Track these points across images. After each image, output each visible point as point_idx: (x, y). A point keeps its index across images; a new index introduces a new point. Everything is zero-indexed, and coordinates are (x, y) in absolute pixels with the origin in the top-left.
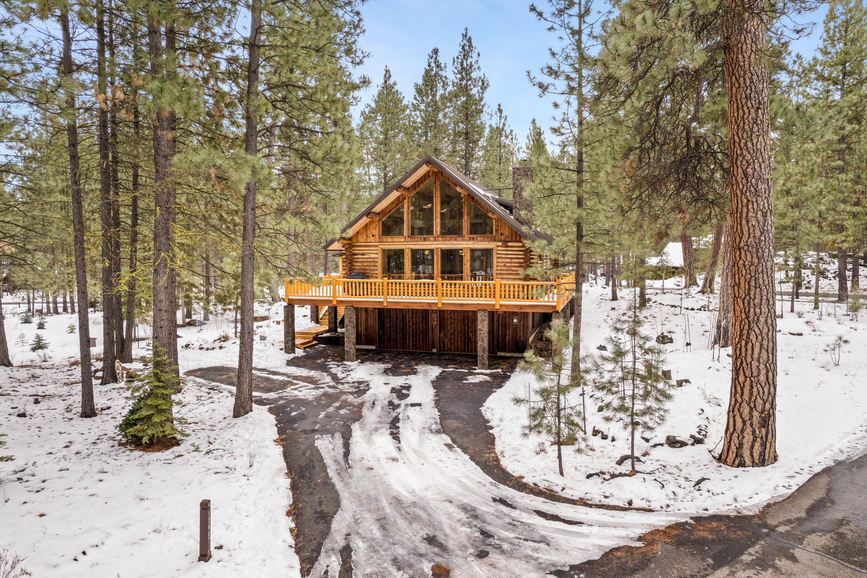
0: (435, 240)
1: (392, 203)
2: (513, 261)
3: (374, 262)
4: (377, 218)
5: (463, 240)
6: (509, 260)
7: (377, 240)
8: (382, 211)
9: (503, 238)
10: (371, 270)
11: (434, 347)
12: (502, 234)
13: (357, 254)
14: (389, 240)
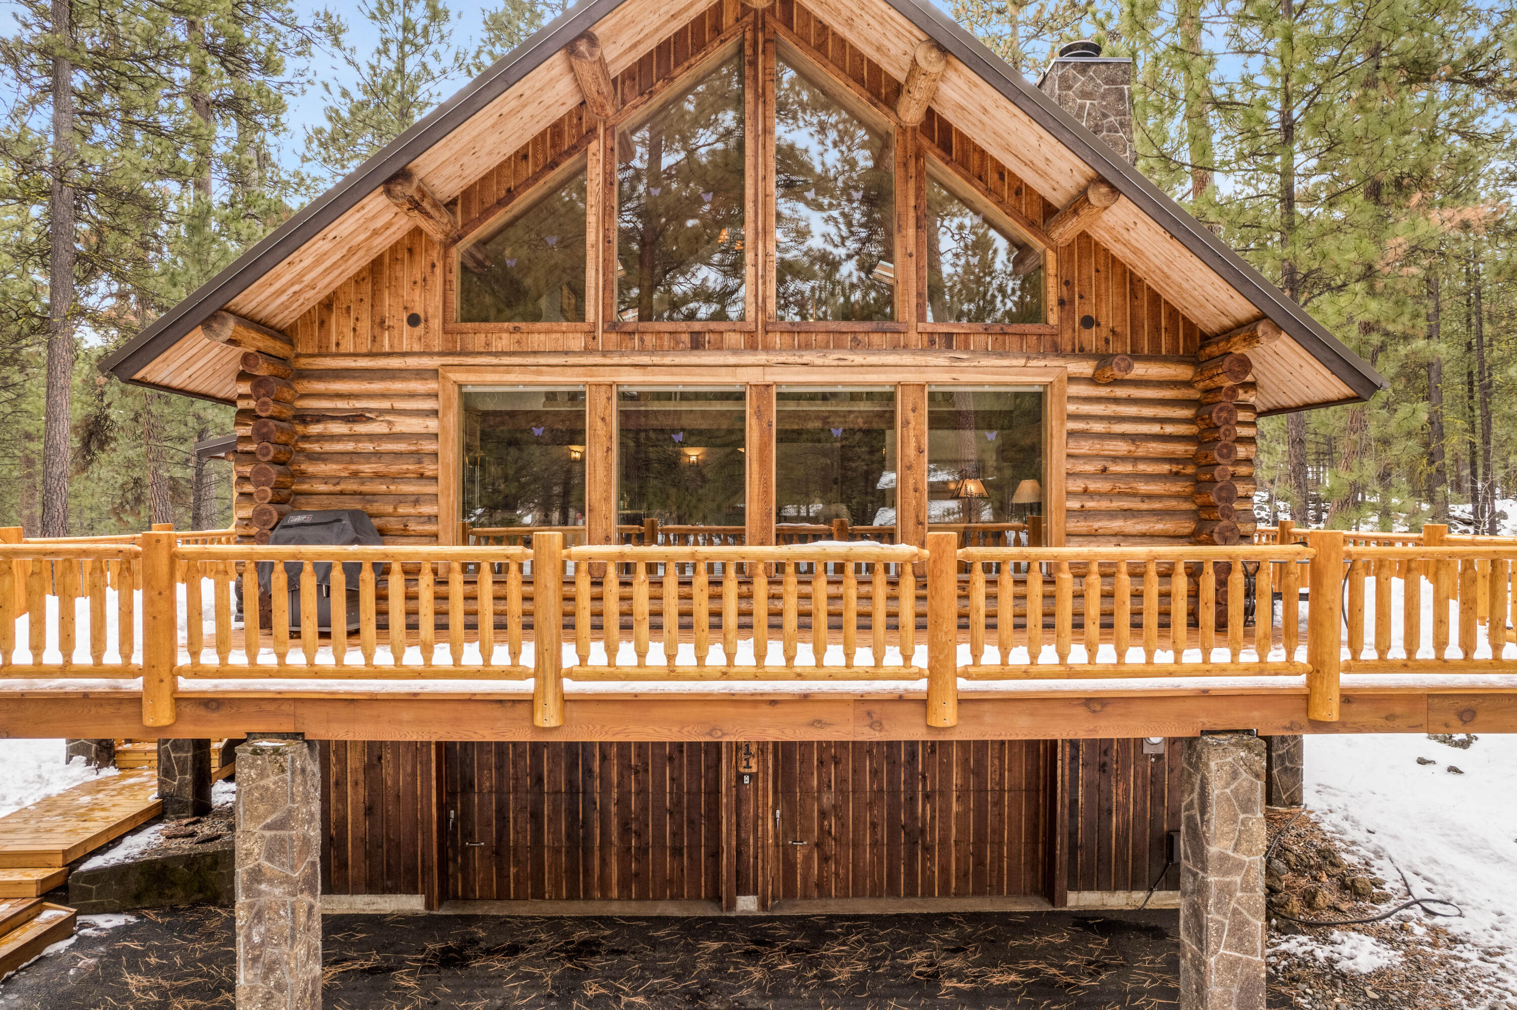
0: (752, 347)
1: (522, 155)
2: (1146, 448)
3: (418, 456)
4: (435, 229)
5: (895, 348)
6: (1122, 447)
7: (437, 343)
8: (467, 194)
9: (1091, 338)
10: (402, 498)
11: (742, 889)
12: (1088, 322)
13: (320, 417)
14: (504, 341)
